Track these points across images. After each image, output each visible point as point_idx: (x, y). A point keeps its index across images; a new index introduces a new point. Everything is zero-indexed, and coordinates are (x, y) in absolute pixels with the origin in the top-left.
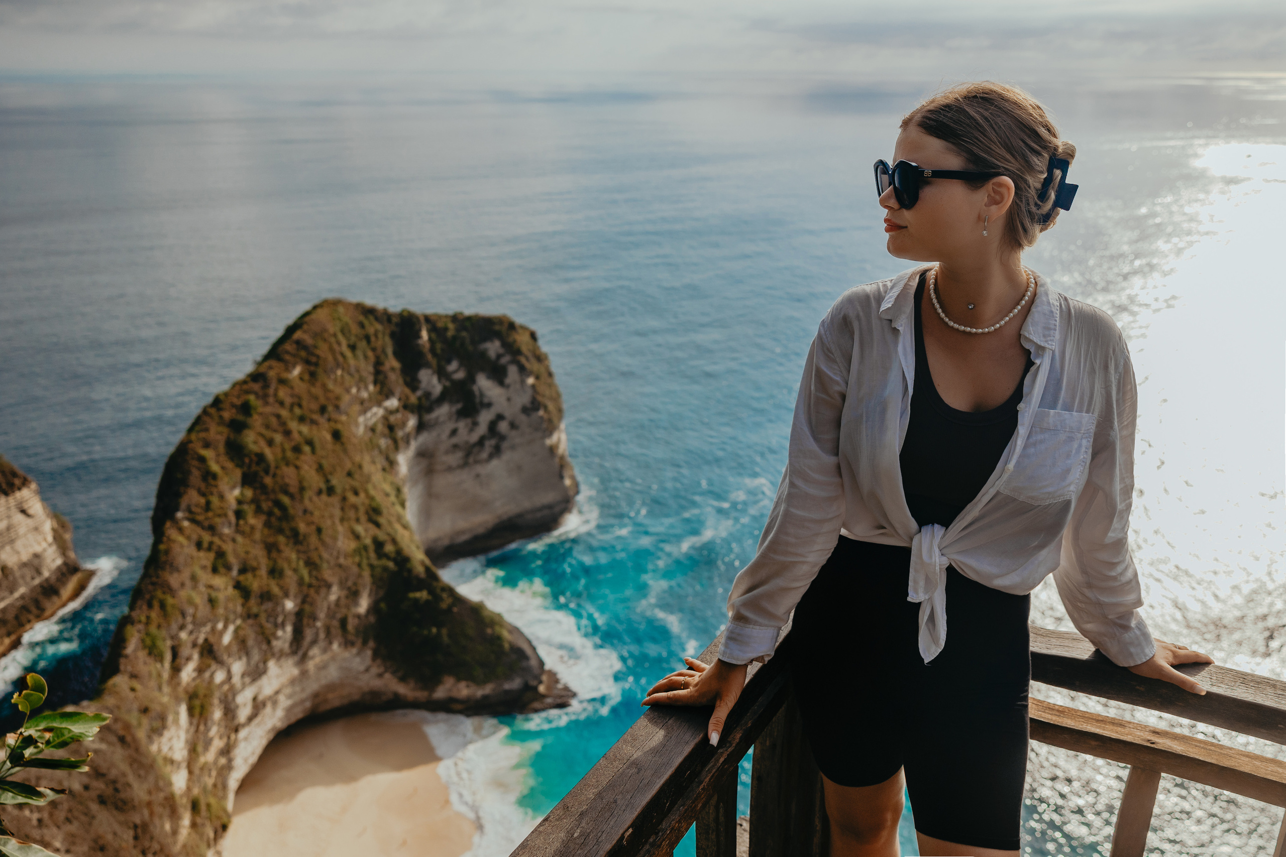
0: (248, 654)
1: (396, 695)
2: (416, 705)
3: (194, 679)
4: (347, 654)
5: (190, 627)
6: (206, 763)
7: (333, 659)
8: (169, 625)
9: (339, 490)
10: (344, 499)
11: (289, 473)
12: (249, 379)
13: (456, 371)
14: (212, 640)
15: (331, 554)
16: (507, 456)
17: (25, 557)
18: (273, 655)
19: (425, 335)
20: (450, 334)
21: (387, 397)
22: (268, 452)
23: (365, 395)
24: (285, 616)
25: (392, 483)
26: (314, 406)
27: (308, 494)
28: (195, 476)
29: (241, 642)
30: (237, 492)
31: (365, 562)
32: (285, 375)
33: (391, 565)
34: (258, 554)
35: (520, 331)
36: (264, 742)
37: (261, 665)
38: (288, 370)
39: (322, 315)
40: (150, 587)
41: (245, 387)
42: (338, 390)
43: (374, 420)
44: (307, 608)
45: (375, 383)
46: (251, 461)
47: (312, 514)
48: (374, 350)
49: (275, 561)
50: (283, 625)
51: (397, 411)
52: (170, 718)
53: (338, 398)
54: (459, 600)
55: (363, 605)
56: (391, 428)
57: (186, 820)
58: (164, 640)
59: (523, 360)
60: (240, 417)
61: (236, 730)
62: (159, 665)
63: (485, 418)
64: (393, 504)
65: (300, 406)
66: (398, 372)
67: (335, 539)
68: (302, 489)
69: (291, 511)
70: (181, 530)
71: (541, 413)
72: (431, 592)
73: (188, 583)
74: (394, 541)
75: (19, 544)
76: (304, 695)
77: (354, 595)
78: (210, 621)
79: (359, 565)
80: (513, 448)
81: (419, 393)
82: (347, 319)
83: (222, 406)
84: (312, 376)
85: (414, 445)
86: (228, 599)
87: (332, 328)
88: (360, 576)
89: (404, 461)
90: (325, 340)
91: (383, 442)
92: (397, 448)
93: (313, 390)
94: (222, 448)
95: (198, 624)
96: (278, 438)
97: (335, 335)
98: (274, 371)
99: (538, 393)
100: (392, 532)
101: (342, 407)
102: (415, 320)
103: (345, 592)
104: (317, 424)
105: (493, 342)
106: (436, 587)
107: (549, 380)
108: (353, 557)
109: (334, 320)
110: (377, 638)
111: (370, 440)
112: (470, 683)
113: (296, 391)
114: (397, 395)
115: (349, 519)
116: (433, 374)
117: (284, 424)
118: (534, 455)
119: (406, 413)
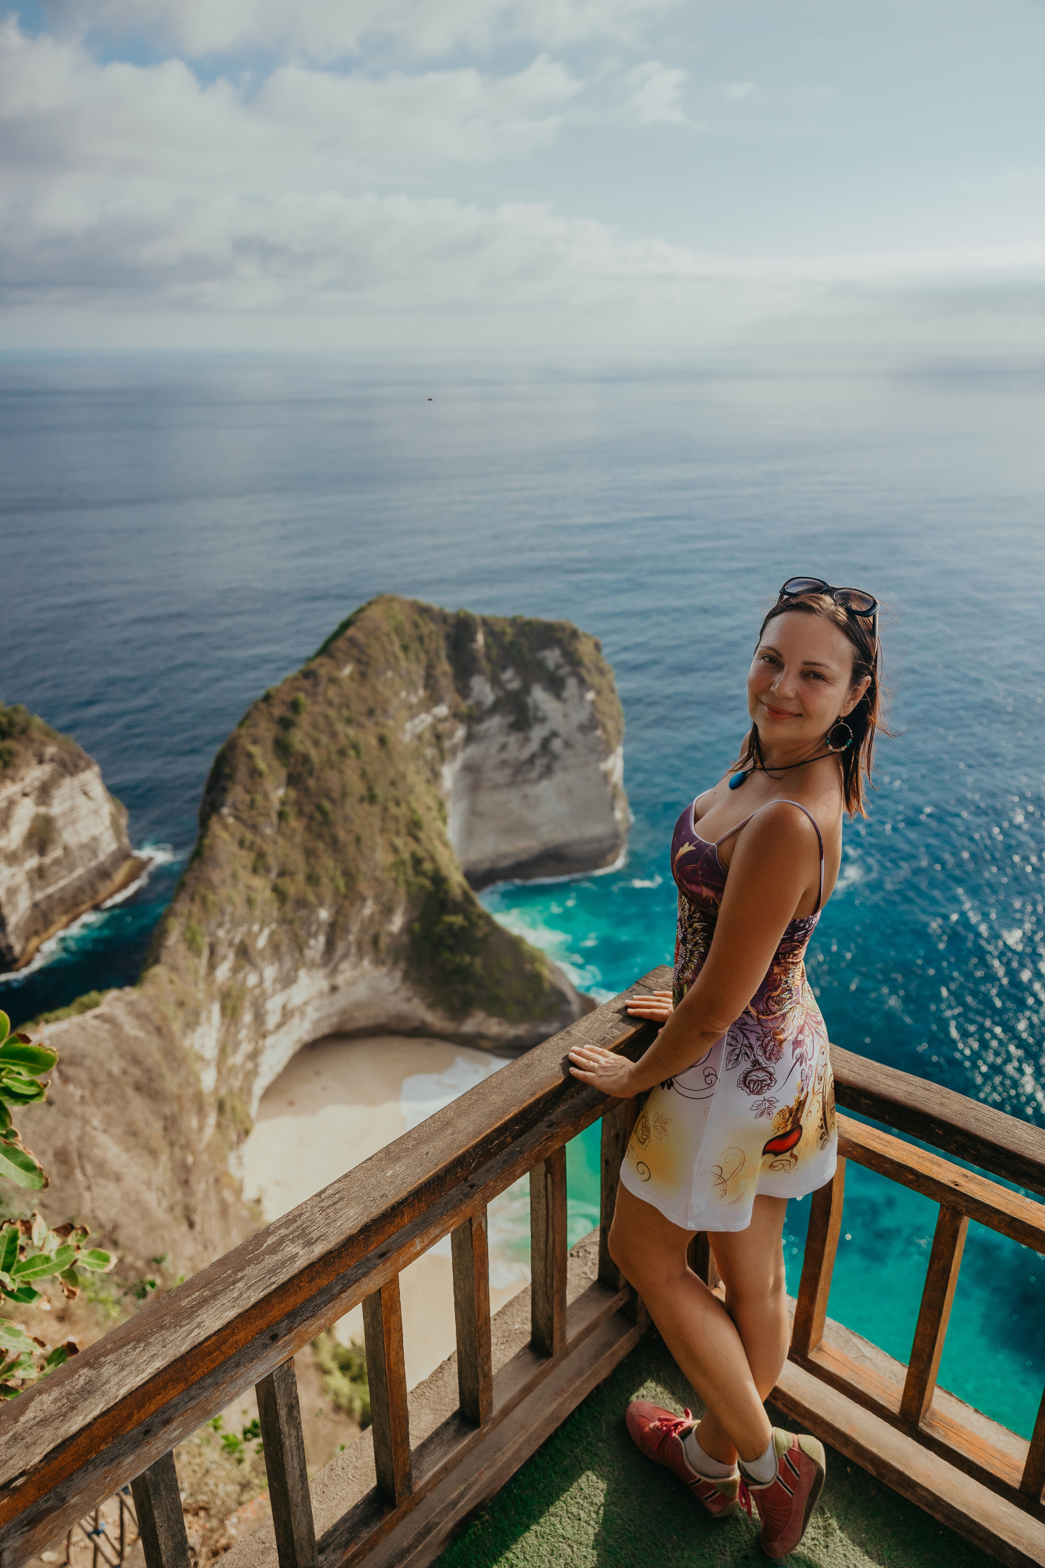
0: (280, 960)
1: (424, 1023)
2: (443, 1037)
3: (228, 979)
4: (376, 973)
5: (228, 926)
6: (234, 1066)
7: (363, 976)
8: (208, 921)
9: (381, 800)
10: (385, 809)
11: (332, 779)
12: (299, 676)
13: (510, 681)
14: (248, 941)
15: (369, 866)
16: (559, 777)
17: (85, 838)
18: (304, 964)
19: (480, 638)
20: (508, 639)
21: (437, 703)
22: (314, 754)
23: (414, 700)
24: (319, 926)
25: (435, 797)
26: (362, 709)
27: (351, 800)
28: (242, 773)
29: (275, 947)
30: (281, 792)
31: (402, 877)
32: (335, 674)
33: (427, 883)
34: (297, 859)
35: (583, 639)
36: (291, 1053)
37: (292, 973)
38: (339, 668)
39: (376, 612)
40: (193, 881)
41: (296, 683)
42: (386, 692)
43: (421, 727)
44: (341, 919)
45: (426, 687)
46: (297, 761)
47: (352, 821)
48: (427, 652)
49: (313, 868)
50: (316, 935)
51: (446, 719)
52: (204, 1016)
53: (387, 702)
54: (495, 929)
55: (397, 923)
56: (438, 737)
57: (212, 1119)
58: (204, 936)
59: (583, 672)
60: (289, 715)
61: (264, 1036)
62: (196, 960)
63: (538, 733)
64: (434, 819)
65: (348, 707)
66: (450, 677)
67: (373, 850)
68: (344, 795)
69: (332, 817)
70: (225, 826)
71: (599, 733)
72: (467, 917)
73: (229, 881)
74: (433, 859)
75: (80, 825)
76: (332, 1010)
77: (388, 911)
78: (247, 922)
79: (396, 881)
80: (565, 769)
81: (470, 702)
82: (401, 617)
83: (271, 702)
84: (362, 676)
85: (461, 758)
86: (266, 901)
87: (386, 627)
88: (395, 892)
89: (449, 773)
90: (378, 639)
91: (430, 752)
92: (443, 760)
93: (363, 691)
94: (269, 745)
95: (236, 923)
96: (324, 739)
97: (388, 635)
98: (324, 667)
99: (597, 711)
100: (431, 849)
101: (391, 711)
102: (472, 622)
103: (380, 908)
104: (364, 727)
105: (552, 650)
106: (472, 913)
107: (611, 697)
108: (390, 871)
109: (388, 617)
110: (408, 959)
111: (417, 749)
112: (502, 1020)
113: (346, 691)
114: (448, 702)
115: (389, 831)
116: (486, 681)
117: (331, 725)
118: (587, 780)
119: (455, 722)
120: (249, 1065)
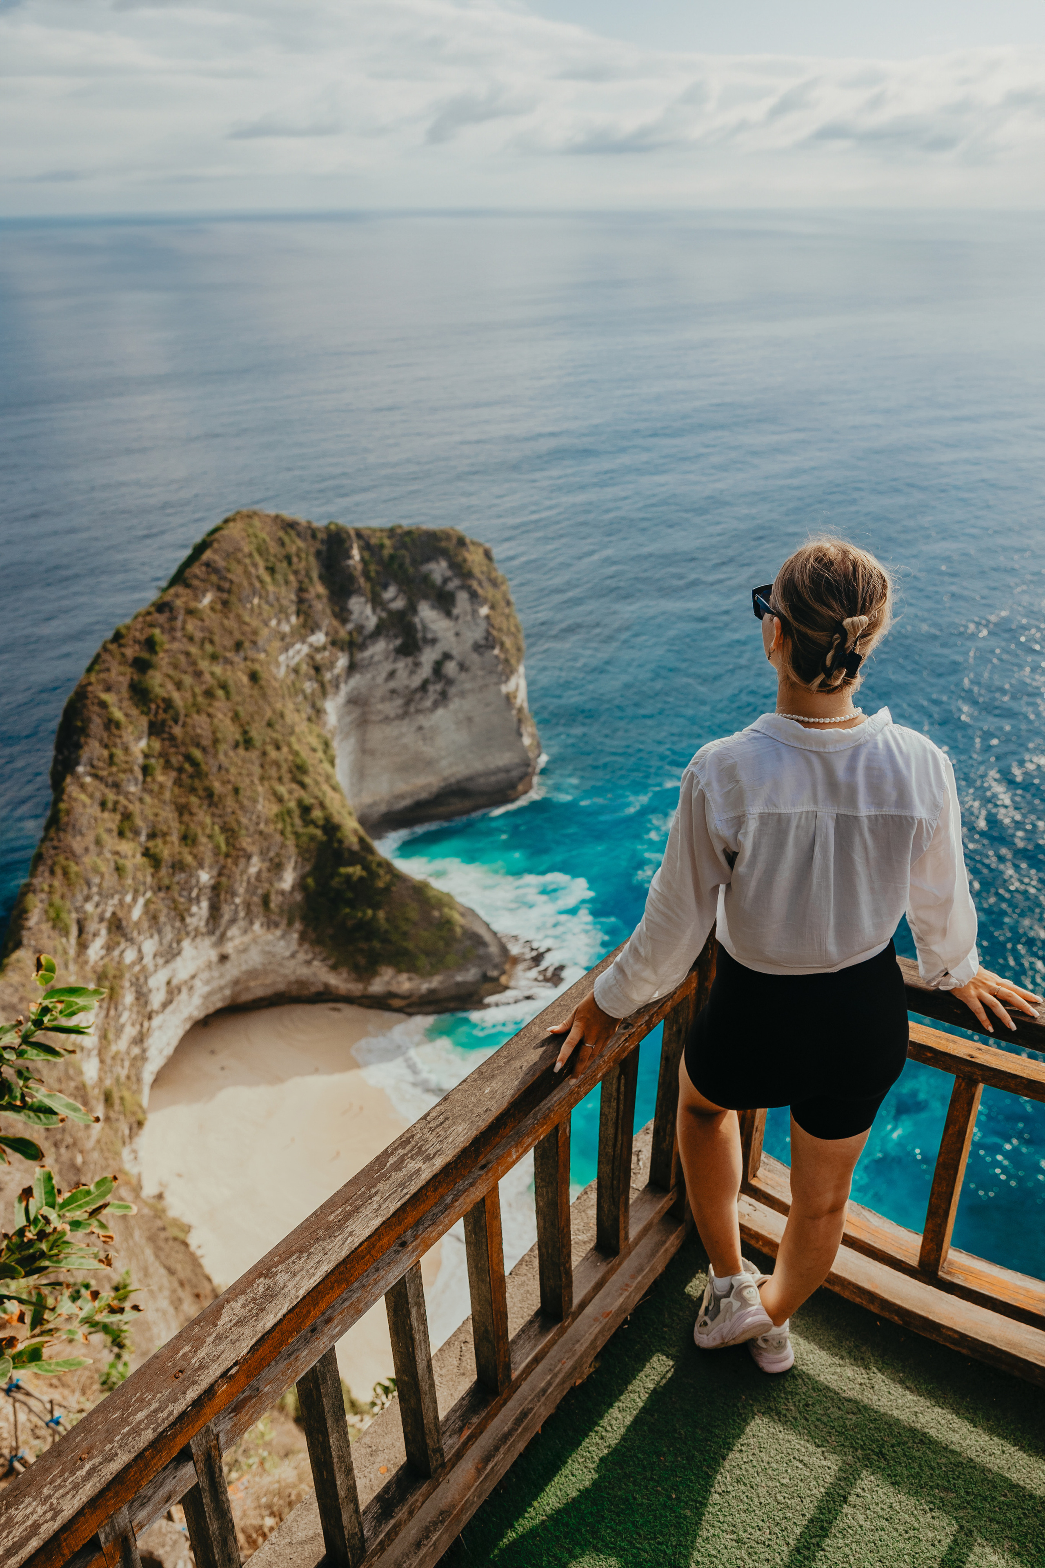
0: (159, 932)
1: (326, 986)
2: (349, 1000)
3: (102, 957)
4: (270, 937)
6: (118, 1053)
7: (255, 941)
8: (74, 895)
9: (258, 744)
10: (264, 754)
11: (201, 722)
12: (152, 609)
13: (394, 599)
14: (120, 914)
15: (250, 820)
16: (455, 704)
18: (188, 934)
19: (356, 553)
20: (386, 552)
21: (313, 632)
22: (176, 696)
23: (286, 628)
24: (200, 890)
25: (319, 736)
26: (229, 642)
27: (223, 747)
28: (96, 725)
29: (152, 917)
30: (143, 744)
31: (289, 829)
32: (193, 605)
33: (318, 833)
34: (168, 814)
35: (472, 548)
36: (180, 1033)
37: (175, 945)
38: (197, 598)
39: (235, 531)
40: (52, 852)
41: (149, 618)
42: (255, 623)
43: (297, 659)
44: (224, 879)
45: (298, 613)
46: (158, 707)
47: (227, 771)
48: (296, 573)
49: (187, 825)
50: (198, 900)
51: (324, 648)
53: (255, 633)
54: (399, 878)
55: (288, 879)
56: (317, 669)
58: (69, 912)
59: (475, 584)
60: (145, 655)
61: (150, 1018)
62: (64, 940)
63: (429, 657)
64: (321, 761)
65: (212, 642)
66: (325, 600)
67: (255, 801)
68: (216, 742)
69: (204, 767)
70: (82, 786)
71: (496, 651)
72: (366, 867)
73: (92, 847)
74: (322, 806)
76: (223, 982)
77: (277, 867)
78: (117, 892)
79: (282, 833)
80: (462, 694)
81: (350, 626)
82: (263, 535)
83: (122, 641)
84: (225, 605)
85: (344, 689)
86: (137, 868)
87: (247, 548)
88: (283, 846)
89: (333, 709)
90: (239, 562)
91: (309, 686)
92: (324, 693)
93: (226, 622)
94: (125, 692)
95: (105, 895)
96: (188, 680)
97: (250, 555)
98: (181, 599)
99: (493, 627)
100: (320, 794)
101: (261, 643)
102: (344, 536)
103: (267, 864)
104: (231, 663)
105: (438, 562)
106: (371, 862)
107: (507, 611)
108: (275, 823)
109: (249, 536)
110: (304, 919)
111: (293, 683)
112: (413, 975)
113: (207, 623)
114: (324, 629)
115: (270, 778)
116: (366, 602)
117: (194, 663)
118: (488, 705)
119: (334, 650)
120: (136, 1051)
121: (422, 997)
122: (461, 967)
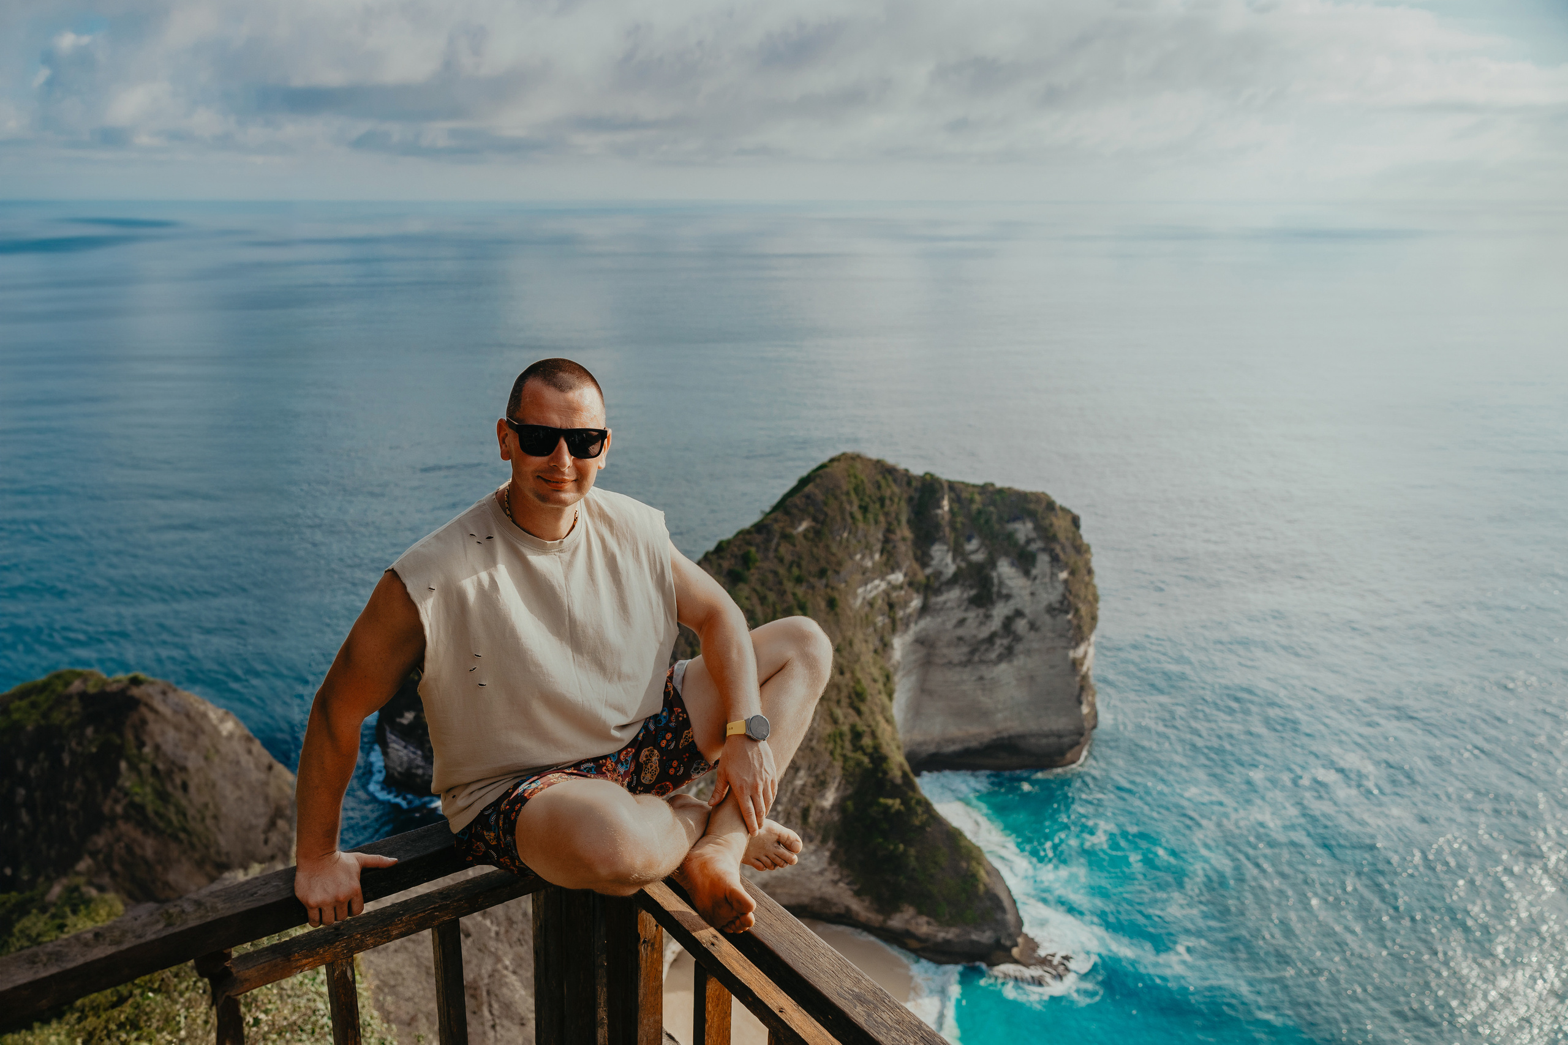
1: (848, 909)
2: (867, 928)
12: (754, 530)
13: (975, 552)
16: (1020, 661)
19: (946, 504)
20: (975, 507)
21: (893, 571)
23: (869, 564)
25: (881, 668)
26: (814, 569)
31: (838, 751)
32: (789, 530)
33: (866, 760)
35: (1060, 513)
38: (794, 526)
39: (838, 469)
41: (748, 537)
42: (840, 554)
43: (874, 593)
45: (882, 552)
48: (887, 514)
51: (901, 587)
53: (840, 564)
54: (934, 818)
55: (829, 799)
56: (891, 606)
59: (1058, 549)
60: (739, 569)
63: (1000, 611)
64: (880, 693)
65: (799, 566)
66: (909, 543)
71: (1070, 616)
72: (903, 803)
74: (874, 735)
77: (821, 784)
79: (832, 753)
80: (1028, 652)
81: (929, 571)
82: (863, 477)
84: (817, 534)
85: (914, 629)
87: (845, 486)
88: (830, 765)
90: (836, 498)
91: (880, 620)
92: (894, 630)
93: (815, 550)
96: (772, 597)
97: (848, 494)
98: (781, 524)
99: (1070, 592)
100: (873, 724)
101: (843, 573)
102: (937, 486)
103: (812, 780)
104: (813, 587)
105: (1024, 523)
106: (912, 798)
107: (1087, 578)
108: (828, 742)
109: (849, 476)
110: (838, 839)
111: (867, 616)
112: (932, 920)
113: (798, 548)
114: (904, 570)
115: (829, 700)
116: (948, 551)
117: (781, 583)
118: (1052, 667)
119: (910, 591)
121: (937, 944)
122: (978, 926)
